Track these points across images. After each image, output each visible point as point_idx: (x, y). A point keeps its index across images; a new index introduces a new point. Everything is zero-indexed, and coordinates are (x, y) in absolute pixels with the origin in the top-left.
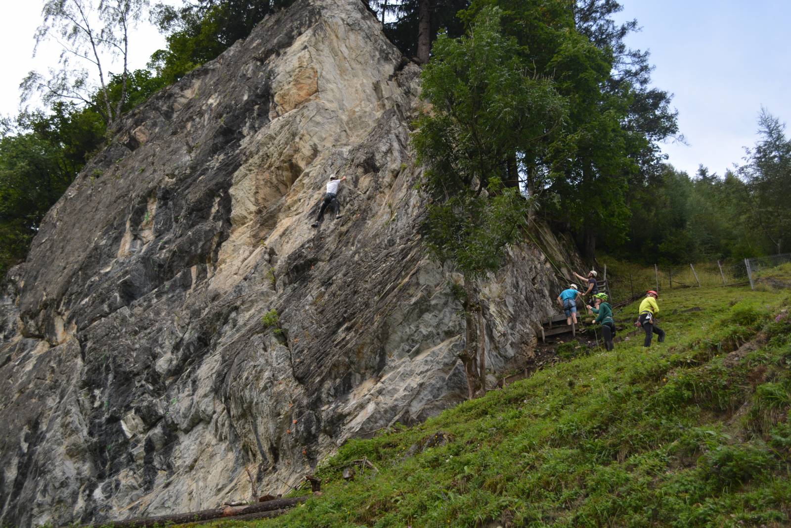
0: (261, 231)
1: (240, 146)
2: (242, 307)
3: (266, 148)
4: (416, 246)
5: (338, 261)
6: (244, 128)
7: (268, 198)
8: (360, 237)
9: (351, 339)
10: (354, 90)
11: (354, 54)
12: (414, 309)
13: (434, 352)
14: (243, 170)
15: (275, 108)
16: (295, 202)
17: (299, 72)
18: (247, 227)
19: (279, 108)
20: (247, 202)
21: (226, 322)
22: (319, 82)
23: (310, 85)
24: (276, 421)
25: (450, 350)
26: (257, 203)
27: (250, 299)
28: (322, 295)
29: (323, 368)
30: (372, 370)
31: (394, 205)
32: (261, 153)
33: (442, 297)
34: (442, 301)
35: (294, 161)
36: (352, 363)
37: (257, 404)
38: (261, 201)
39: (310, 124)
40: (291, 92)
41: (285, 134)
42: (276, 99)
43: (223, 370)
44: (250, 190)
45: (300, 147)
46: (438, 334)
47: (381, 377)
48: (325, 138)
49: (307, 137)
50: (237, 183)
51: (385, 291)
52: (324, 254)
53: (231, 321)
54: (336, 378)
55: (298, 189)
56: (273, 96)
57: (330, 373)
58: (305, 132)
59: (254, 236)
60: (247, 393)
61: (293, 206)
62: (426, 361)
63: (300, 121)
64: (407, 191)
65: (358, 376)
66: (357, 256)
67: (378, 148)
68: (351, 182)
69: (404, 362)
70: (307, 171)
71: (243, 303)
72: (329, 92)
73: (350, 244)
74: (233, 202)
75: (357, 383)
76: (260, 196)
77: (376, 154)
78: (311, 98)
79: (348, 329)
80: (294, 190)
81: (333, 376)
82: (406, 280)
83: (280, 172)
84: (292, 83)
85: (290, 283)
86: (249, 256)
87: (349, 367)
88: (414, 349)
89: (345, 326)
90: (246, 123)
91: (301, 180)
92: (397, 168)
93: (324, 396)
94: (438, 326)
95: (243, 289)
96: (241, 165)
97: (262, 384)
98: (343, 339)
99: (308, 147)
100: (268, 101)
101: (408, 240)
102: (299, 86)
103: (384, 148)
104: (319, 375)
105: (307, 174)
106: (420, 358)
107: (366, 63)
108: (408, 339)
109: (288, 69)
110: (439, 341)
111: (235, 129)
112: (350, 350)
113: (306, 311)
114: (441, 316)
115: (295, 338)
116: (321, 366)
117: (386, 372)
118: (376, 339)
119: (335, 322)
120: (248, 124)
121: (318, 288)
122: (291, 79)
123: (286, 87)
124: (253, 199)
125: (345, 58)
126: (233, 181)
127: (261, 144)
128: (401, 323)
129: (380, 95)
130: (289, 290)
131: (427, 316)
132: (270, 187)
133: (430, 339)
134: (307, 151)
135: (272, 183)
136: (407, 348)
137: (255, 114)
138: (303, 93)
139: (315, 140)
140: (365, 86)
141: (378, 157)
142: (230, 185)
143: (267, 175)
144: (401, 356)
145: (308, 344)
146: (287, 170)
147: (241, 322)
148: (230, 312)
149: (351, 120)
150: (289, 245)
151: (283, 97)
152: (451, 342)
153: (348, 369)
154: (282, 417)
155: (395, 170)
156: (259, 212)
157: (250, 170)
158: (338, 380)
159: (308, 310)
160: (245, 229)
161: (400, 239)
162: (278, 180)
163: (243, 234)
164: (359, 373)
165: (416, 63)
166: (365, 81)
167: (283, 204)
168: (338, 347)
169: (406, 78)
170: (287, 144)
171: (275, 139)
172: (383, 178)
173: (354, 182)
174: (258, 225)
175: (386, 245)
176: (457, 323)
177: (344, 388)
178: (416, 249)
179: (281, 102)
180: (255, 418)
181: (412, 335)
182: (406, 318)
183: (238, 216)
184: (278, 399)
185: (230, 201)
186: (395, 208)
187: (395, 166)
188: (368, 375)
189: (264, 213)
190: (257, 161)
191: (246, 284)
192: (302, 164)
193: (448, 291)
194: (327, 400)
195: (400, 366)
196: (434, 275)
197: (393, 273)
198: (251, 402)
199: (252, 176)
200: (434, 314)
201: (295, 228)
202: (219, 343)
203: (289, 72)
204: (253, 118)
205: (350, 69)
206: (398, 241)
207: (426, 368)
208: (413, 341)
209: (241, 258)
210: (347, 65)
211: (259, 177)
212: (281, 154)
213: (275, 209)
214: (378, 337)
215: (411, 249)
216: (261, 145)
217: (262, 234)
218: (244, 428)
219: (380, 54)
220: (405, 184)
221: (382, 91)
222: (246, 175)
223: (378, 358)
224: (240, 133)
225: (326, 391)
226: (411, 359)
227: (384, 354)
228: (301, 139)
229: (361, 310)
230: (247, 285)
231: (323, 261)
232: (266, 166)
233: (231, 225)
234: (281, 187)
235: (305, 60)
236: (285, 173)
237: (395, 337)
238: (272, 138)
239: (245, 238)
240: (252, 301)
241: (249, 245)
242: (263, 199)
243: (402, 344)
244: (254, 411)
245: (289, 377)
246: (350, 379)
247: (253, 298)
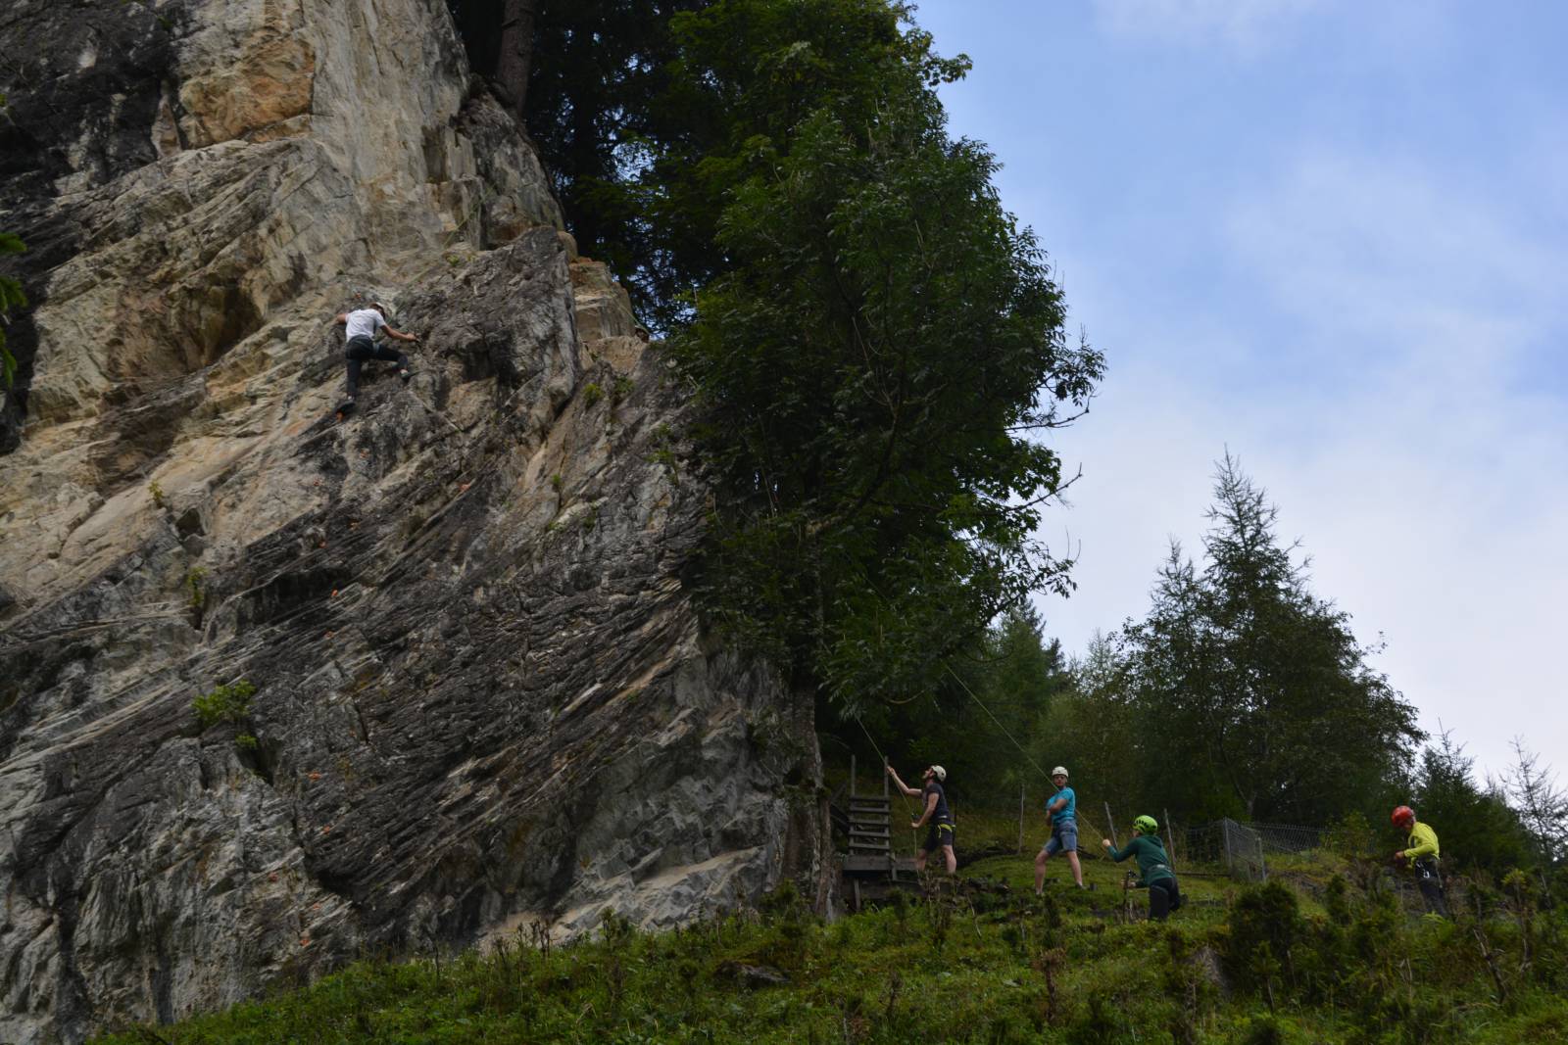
0: (125, 453)
1: (55, 193)
2: (107, 655)
3: (162, 227)
4: (666, 605)
5: (418, 594)
6: (73, 146)
7: (147, 366)
8: (477, 543)
9: (490, 803)
10: (381, 132)
11: (391, 35)
12: (663, 761)
13: (696, 877)
14: (83, 268)
15: (177, 118)
16: (237, 400)
17: (265, 41)
18: (79, 431)
19: (188, 122)
20: (85, 360)
21: (49, 683)
22: (317, 87)
23: (289, 87)
24: (254, 977)
25: (733, 878)
26: (112, 371)
27: (133, 637)
28: (372, 672)
29: (412, 861)
30: (535, 891)
31: (569, 486)
32: (145, 238)
33: (728, 746)
34: (727, 757)
35: (243, 286)
36: (492, 862)
37: (190, 922)
38: (125, 369)
39: (301, 199)
40: (235, 90)
41: (226, 206)
42: (185, 93)
43: (58, 816)
44: (98, 330)
45: (266, 252)
46: (708, 835)
47: (559, 913)
48: (325, 248)
49: (285, 231)
50: (60, 301)
51: (577, 702)
52: (372, 564)
53: (66, 684)
54: (442, 894)
55: (245, 366)
56: (175, 84)
57: (431, 876)
58: (285, 216)
59: (103, 463)
60: (163, 890)
61: (227, 409)
62: (678, 895)
63: (279, 184)
64: (610, 458)
65: (497, 900)
66: (480, 592)
67: (523, 324)
68: (429, 392)
69: (620, 887)
70: (280, 322)
71: (111, 643)
72: (337, 124)
73: (448, 557)
74: (43, 348)
75: (492, 918)
76: (126, 356)
77: (518, 339)
78: (289, 122)
79: (480, 776)
80: (235, 365)
81: (438, 886)
82: (643, 683)
83: (195, 304)
84: (239, 66)
85: (259, 620)
86: (89, 516)
87: (480, 871)
88: (646, 860)
89: (469, 765)
90: (78, 134)
91: (258, 345)
92: (565, 390)
93: (412, 932)
94: (708, 816)
95: (105, 605)
96: (75, 252)
97: (216, 872)
98: (467, 799)
99: (284, 260)
100: (152, 93)
101: (643, 586)
102: (258, 80)
103: (540, 330)
104: (400, 878)
105: (282, 335)
106: (662, 884)
107: (413, 67)
108: (635, 832)
109: (232, 23)
110: (706, 851)
111: (41, 138)
112: (493, 829)
113: (328, 705)
114: (722, 792)
115: (309, 769)
116: (407, 855)
117: (575, 902)
118: (562, 816)
119: (440, 749)
120: (85, 139)
121: (359, 652)
122: (238, 53)
123: (223, 73)
124: (102, 358)
125: (370, 38)
126: (49, 291)
127: (149, 211)
128: (627, 790)
129: (437, 167)
130: (256, 639)
131: (691, 786)
132: (156, 338)
133: (685, 845)
134: (279, 269)
135: (163, 328)
136: (632, 853)
137: (112, 118)
138: (268, 103)
139: (303, 244)
140: (406, 130)
141: (522, 346)
142: (38, 299)
143: (152, 301)
144: (611, 871)
145: (353, 791)
146: (216, 306)
147: (99, 693)
148: (66, 660)
149: (379, 214)
150: (238, 515)
151: (207, 94)
152: (737, 861)
153: (478, 876)
154: (276, 968)
155: (560, 393)
156: (117, 399)
157: (105, 275)
158: (449, 900)
159: (335, 703)
160: (72, 436)
161: (612, 577)
162: (182, 324)
163: (64, 447)
164: (501, 893)
165: (499, 99)
166: (404, 116)
167: (199, 397)
168: (455, 816)
169: (488, 137)
170: (232, 233)
171: (189, 208)
172: (530, 406)
173: (436, 394)
174: (115, 436)
175: (565, 583)
176: (754, 816)
177: (461, 923)
178: (665, 615)
179: (200, 107)
180: (168, 962)
181: (648, 824)
182: (642, 777)
183: (54, 394)
184: (269, 918)
185: (35, 346)
186: (571, 493)
187: (562, 382)
188: (521, 902)
189: (136, 408)
190: (132, 257)
191: (113, 592)
192: (261, 301)
193: (741, 734)
194: (418, 944)
195: (611, 895)
196: (701, 689)
197: (599, 659)
198: (172, 915)
199: (110, 291)
200: (705, 782)
201: (255, 474)
202: (24, 740)
203: (234, 32)
204: (104, 127)
205: (377, 72)
206: (605, 581)
207: (678, 911)
208: (647, 838)
209: (67, 515)
210: (372, 58)
211: (128, 301)
212: (208, 257)
213: (176, 404)
214: (567, 811)
215: (653, 609)
216: (143, 214)
217: (126, 463)
218: (120, 985)
219: (441, 51)
220: (603, 440)
221: (444, 156)
222: (92, 285)
223: (555, 864)
224: (62, 157)
225: (418, 922)
226: (637, 883)
227: (573, 855)
228: (271, 231)
229: (515, 736)
230: (116, 596)
231: (366, 583)
232: (154, 277)
233: (24, 412)
234: (188, 346)
235: (284, 14)
236: (207, 312)
237: (607, 821)
238: (182, 203)
239: (72, 461)
240: (138, 646)
241: (86, 483)
242: (133, 365)
243: (619, 843)
244: (173, 940)
245: (296, 868)
246: (479, 903)
247: (141, 635)
